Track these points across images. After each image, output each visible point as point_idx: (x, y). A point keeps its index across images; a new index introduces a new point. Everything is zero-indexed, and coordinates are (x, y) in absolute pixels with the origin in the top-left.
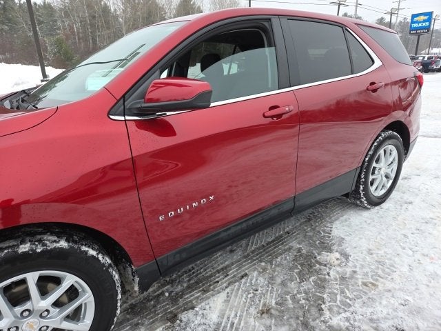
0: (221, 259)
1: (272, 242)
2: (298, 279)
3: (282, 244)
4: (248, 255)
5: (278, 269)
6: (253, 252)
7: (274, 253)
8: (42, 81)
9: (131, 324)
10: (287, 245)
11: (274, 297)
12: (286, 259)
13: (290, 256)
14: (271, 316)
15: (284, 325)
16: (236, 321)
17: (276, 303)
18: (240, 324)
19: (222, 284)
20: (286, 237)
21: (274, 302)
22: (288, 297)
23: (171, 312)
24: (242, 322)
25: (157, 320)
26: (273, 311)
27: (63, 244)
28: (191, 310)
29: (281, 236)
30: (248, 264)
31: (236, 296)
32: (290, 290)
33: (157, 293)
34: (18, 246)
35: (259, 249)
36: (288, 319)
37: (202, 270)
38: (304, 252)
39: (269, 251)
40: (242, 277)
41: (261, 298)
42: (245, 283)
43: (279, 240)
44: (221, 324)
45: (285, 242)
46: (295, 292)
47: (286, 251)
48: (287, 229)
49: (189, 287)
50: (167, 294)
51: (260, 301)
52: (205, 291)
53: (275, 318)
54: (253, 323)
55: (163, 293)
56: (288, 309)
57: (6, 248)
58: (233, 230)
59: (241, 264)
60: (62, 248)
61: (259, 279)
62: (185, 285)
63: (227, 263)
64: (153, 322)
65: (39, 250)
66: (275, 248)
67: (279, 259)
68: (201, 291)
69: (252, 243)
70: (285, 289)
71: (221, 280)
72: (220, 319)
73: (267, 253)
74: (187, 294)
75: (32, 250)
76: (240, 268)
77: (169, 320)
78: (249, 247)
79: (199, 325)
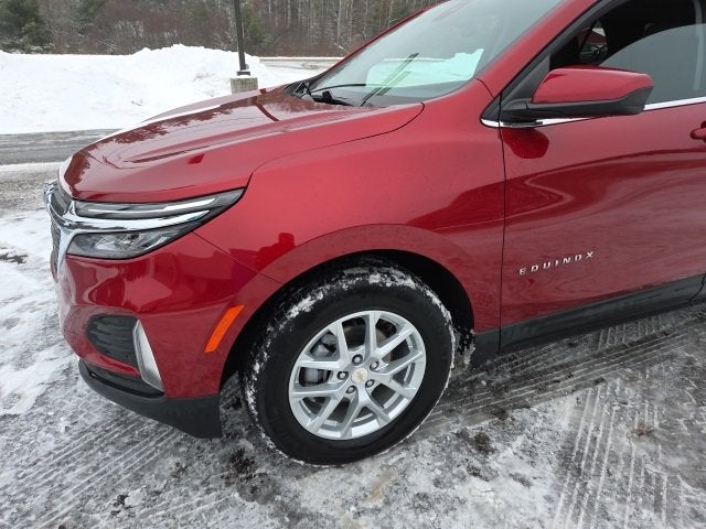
0: (555, 353)
1: (639, 342)
2: (694, 401)
3: (658, 348)
4: (600, 355)
5: (655, 381)
6: (608, 351)
7: (645, 358)
8: (239, 73)
9: (443, 409)
10: (666, 350)
11: (656, 416)
12: (667, 369)
13: (675, 367)
14: (655, 440)
15: (678, 455)
16: (599, 436)
17: (661, 426)
18: (606, 441)
19: (565, 385)
20: (664, 340)
21: (656, 424)
22: (681, 421)
23: (495, 406)
24: (610, 439)
25: (477, 411)
26: (656, 434)
27: (410, 283)
28: (525, 409)
29: (654, 337)
30: (604, 366)
31: (593, 404)
32: (681, 412)
33: (469, 379)
34: (368, 275)
35: (618, 348)
36: (684, 449)
37: (529, 362)
38: (698, 364)
39: (636, 355)
40: (597, 382)
41: (634, 414)
42: (604, 391)
43: (650, 342)
44: (576, 434)
45: (663, 345)
46: (691, 417)
47: (665, 359)
48: (663, 328)
49: (514, 380)
50: (484, 383)
51: (633, 418)
52: (542, 390)
53: (663, 445)
54: (627, 444)
55: (477, 381)
56: (683, 437)
57: (357, 275)
58: (604, 309)
59: (592, 364)
60: (409, 287)
61: (627, 389)
62: (508, 377)
63: (567, 360)
64: (472, 413)
65: (388, 285)
66: (646, 351)
67: (656, 368)
68: (535, 388)
69: (605, 339)
70: (672, 410)
71: (562, 380)
72: (572, 429)
73: (632, 356)
74: (514, 388)
75: (381, 283)
76: (590, 370)
77: (496, 414)
78: (600, 344)
79: (542, 430)
